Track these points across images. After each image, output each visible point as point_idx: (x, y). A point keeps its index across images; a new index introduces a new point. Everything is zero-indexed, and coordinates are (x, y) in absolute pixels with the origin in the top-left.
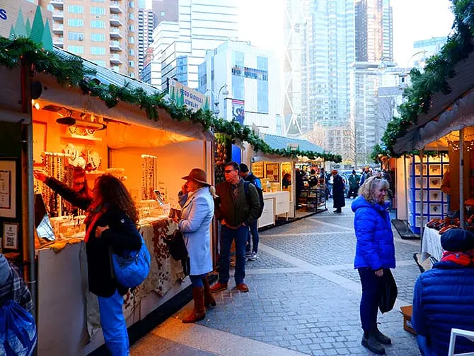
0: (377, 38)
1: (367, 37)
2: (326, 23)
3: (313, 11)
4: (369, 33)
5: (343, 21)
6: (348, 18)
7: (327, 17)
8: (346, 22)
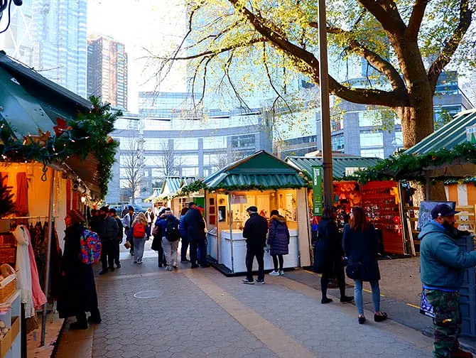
0: (112, 79)
1: (101, 75)
2: (56, 54)
3: (40, 38)
4: (103, 73)
5: (74, 57)
6: (80, 55)
7: (56, 49)
8: (78, 58)
